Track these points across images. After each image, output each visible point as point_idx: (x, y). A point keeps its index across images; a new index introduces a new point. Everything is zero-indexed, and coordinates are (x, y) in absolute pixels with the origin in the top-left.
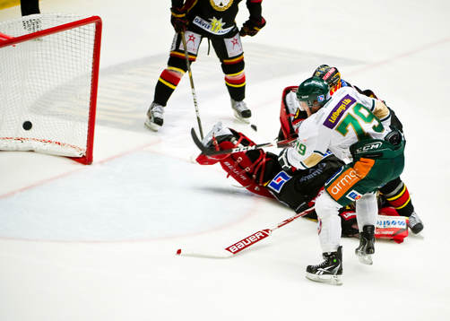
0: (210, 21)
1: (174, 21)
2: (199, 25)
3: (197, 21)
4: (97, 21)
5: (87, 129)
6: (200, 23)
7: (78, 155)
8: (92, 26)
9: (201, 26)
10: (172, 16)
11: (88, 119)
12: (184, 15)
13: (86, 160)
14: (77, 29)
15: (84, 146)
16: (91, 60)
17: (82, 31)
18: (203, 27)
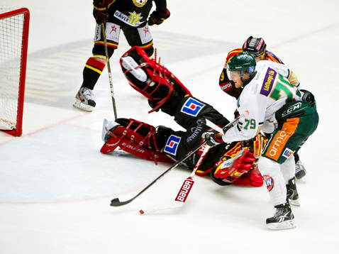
0: (128, 15)
1: (96, 13)
2: (119, 18)
3: (118, 14)
4: (25, 12)
5: (17, 105)
6: (120, 16)
7: (9, 128)
8: (21, 17)
9: (120, 19)
10: (94, 9)
11: (18, 97)
12: (105, 9)
13: (17, 132)
14: (8, 19)
15: (14, 121)
16: (20, 46)
17: (12, 20)
18: (123, 20)
